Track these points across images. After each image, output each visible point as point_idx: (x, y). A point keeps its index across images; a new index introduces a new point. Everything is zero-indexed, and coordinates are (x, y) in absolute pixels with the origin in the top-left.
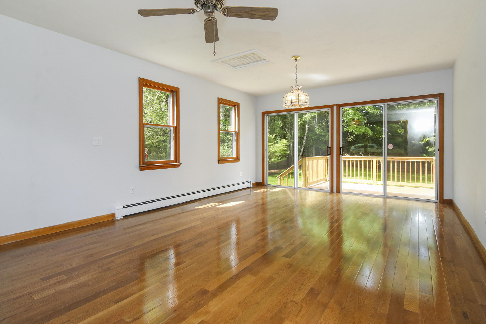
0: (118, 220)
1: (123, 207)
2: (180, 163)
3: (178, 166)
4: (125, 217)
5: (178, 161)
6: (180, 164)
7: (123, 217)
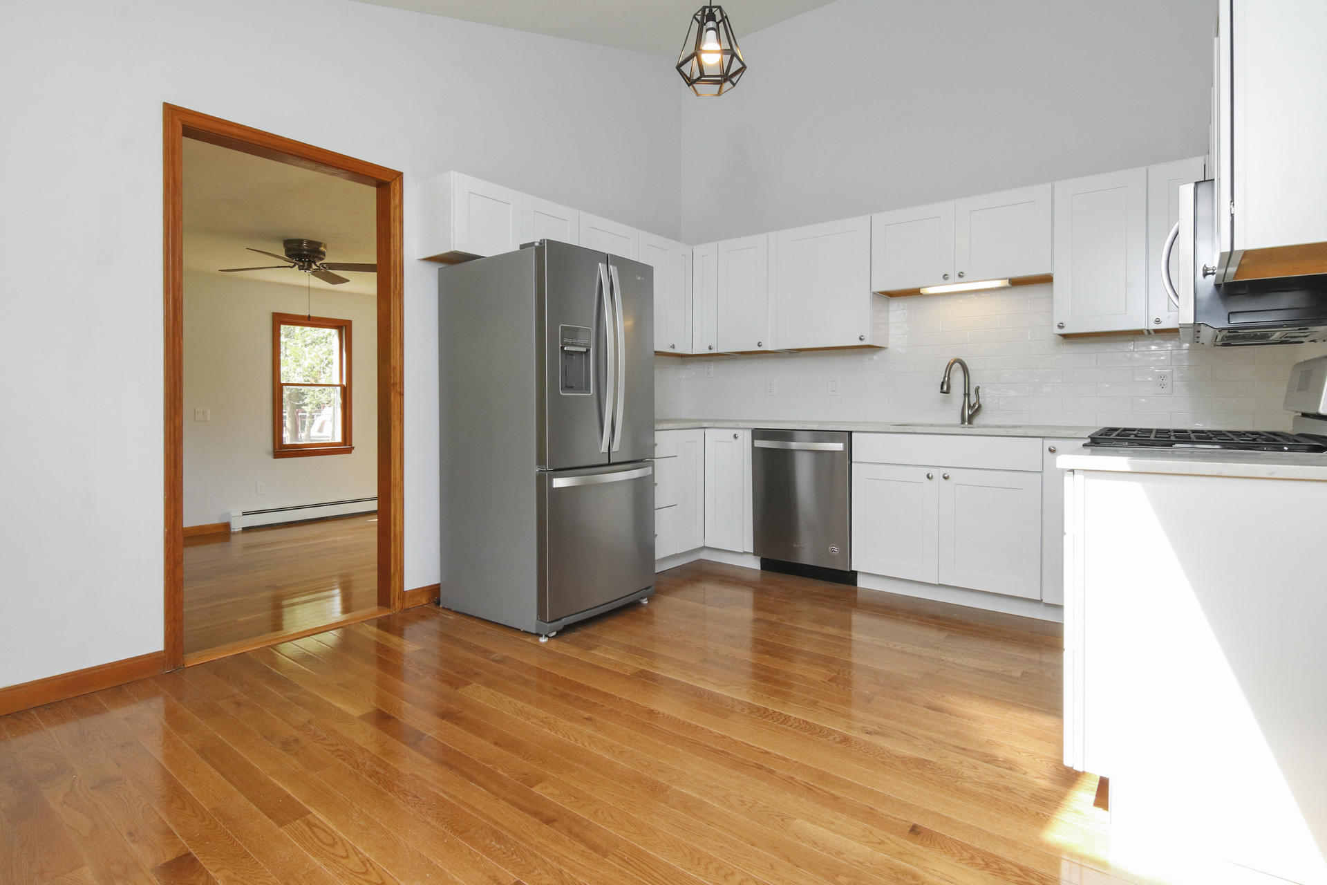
0: (234, 533)
1: (242, 514)
2: (353, 446)
3: (349, 451)
4: (247, 530)
5: (348, 444)
6: (353, 448)
7: (243, 528)
